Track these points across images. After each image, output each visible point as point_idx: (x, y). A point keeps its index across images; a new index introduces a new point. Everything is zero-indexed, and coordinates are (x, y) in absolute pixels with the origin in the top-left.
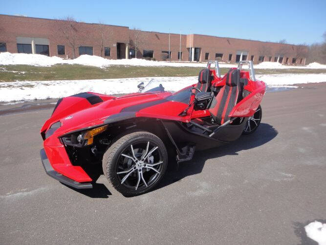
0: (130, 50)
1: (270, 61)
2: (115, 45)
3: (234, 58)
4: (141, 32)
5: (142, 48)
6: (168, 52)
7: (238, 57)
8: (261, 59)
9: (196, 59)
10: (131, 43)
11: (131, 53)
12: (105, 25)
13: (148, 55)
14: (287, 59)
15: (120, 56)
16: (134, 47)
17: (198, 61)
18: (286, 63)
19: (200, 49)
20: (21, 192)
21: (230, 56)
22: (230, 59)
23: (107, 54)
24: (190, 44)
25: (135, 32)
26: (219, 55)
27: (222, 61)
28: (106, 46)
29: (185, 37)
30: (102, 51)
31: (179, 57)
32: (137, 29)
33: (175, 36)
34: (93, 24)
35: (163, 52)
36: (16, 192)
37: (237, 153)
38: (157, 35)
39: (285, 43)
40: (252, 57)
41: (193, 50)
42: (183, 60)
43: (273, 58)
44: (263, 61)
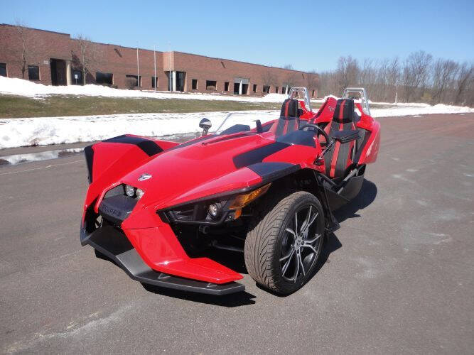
0: (73, 72)
1: (277, 92)
2: (47, 63)
3: (231, 87)
4: (91, 45)
5: (93, 69)
6: (136, 77)
7: (237, 86)
8: (266, 90)
9: (180, 88)
10: (75, 60)
11: (76, 77)
12: (31, 29)
13: (105, 80)
15: (58, 79)
16: (81, 68)
17: (182, 90)
19: (184, 73)
20: (91, 320)
21: (227, 84)
22: (226, 89)
23: (33, 76)
24: (169, 65)
25: (80, 43)
26: (211, 84)
27: (216, 91)
28: (31, 64)
29: (160, 54)
30: (23, 71)
31: (153, 85)
32: (84, 38)
33: (145, 53)
34: (4, 25)
35: (127, 76)
36: (83, 323)
37: (357, 213)
38: (117, 50)
39: (291, 69)
40: (255, 86)
41: (174, 74)
42: (160, 89)
43: (280, 89)
44: (268, 92)
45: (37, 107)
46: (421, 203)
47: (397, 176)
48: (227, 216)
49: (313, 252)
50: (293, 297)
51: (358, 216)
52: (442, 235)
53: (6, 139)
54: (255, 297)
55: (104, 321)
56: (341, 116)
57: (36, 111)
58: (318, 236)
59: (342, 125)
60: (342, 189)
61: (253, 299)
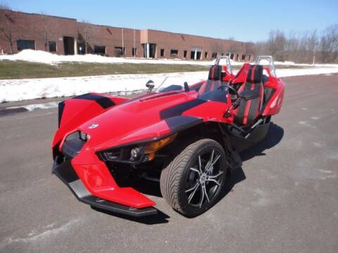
0: (79, 45)
2: (61, 39)
3: (189, 54)
4: (91, 26)
5: (92, 43)
6: (121, 48)
7: (193, 53)
8: (214, 56)
9: (152, 55)
10: (80, 38)
11: (81, 49)
12: (49, 16)
13: (100, 51)
14: (238, 56)
15: (68, 51)
16: (84, 43)
17: (154, 57)
18: (237, 60)
19: (155, 45)
20: (47, 229)
21: (185, 52)
22: (185, 56)
23: (52, 49)
24: (144, 39)
25: (84, 25)
26: (174, 52)
27: (177, 57)
28: (52, 40)
29: (138, 32)
30: (46, 45)
31: (133, 54)
32: (85, 22)
33: (128, 31)
34: (33, 14)
35: (116, 48)
36: (41, 231)
37: (264, 152)
38: (109, 30)
39: (234, 40)
40: (206, 54)
41: (148, 46)
42: (138, 56)
45: (52, 71)
46: (317, 145)
47: (302, 123)
48: (144, 158)
49: (216, 184)
50: (198, 219)
51: (264, 154)
52: (329, 172)
53: (25, 93)
54: (169, 217)
55: (56, 231)
56: (252, 78)
57: (51, 73)
58: (221, 173)
59: (253, 85)
60: (249, 134)
61: (167, 219)
